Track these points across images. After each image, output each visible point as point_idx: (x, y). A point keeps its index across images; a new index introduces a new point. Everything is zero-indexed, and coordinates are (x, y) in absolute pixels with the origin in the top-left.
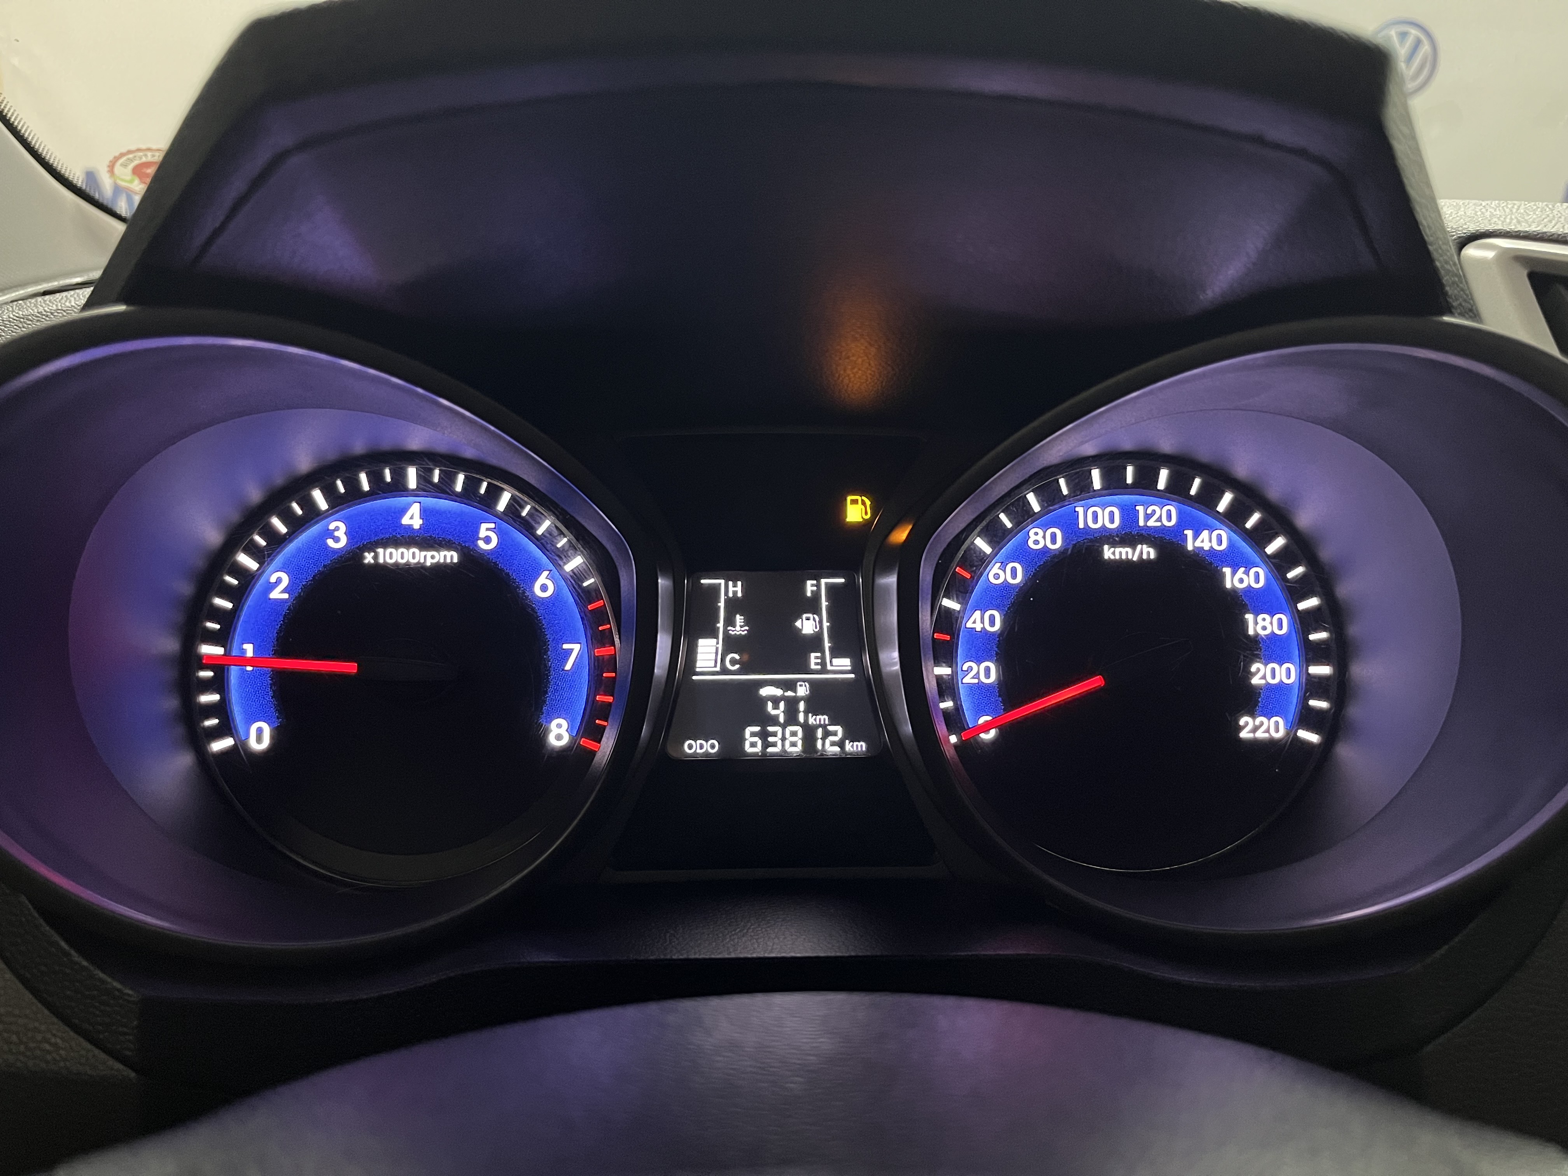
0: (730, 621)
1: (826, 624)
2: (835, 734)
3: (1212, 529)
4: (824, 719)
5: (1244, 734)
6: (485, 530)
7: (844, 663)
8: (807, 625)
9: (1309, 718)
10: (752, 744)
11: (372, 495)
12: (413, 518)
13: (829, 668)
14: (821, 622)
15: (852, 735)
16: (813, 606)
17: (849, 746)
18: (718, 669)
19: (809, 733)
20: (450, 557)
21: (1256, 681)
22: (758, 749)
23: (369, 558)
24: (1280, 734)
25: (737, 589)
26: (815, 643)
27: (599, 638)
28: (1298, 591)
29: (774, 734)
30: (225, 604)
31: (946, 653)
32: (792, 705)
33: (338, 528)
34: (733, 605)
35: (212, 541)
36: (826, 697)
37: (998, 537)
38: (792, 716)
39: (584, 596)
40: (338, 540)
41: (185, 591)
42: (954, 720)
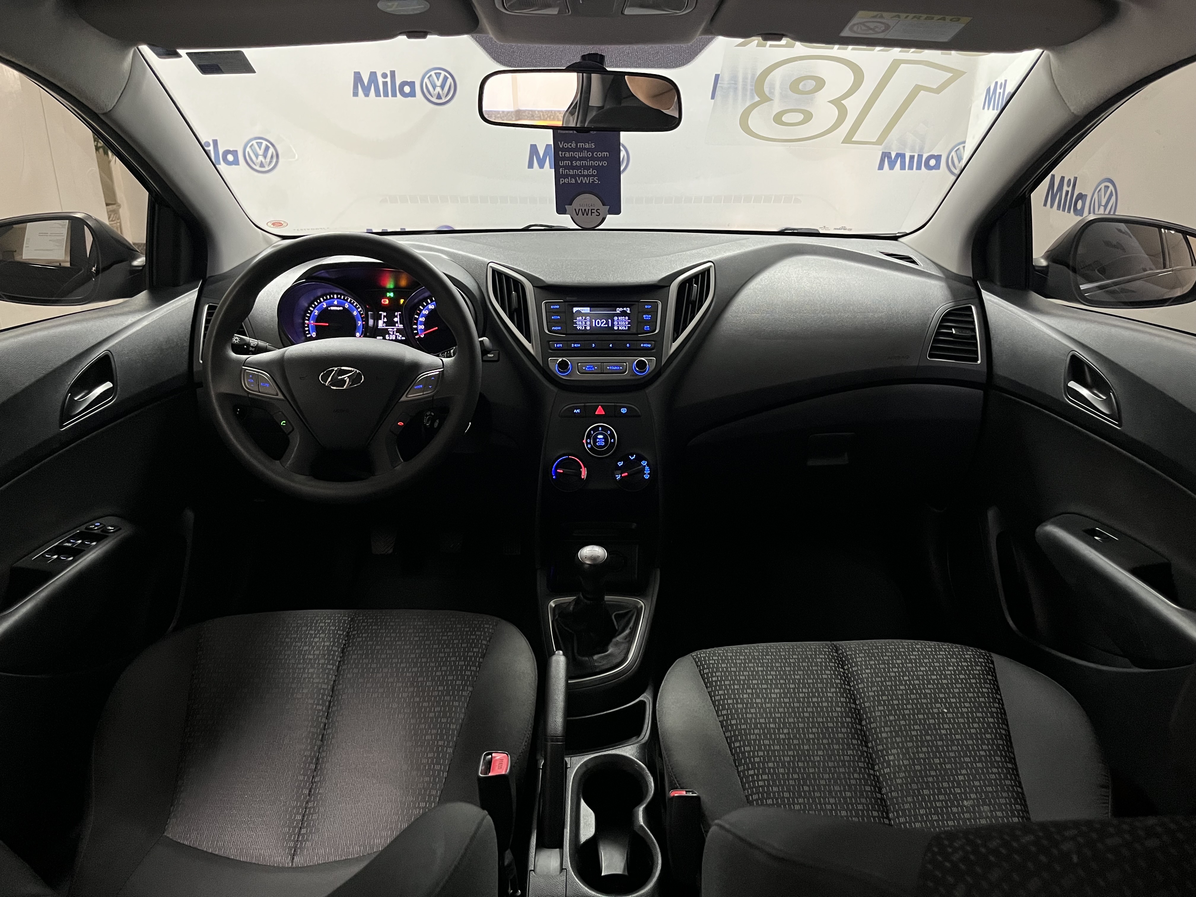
1: (399, 320)
2: (400, 337)
4: (398, 334)
6: (346, 304)
7: (402, 326)
8: (396, 319)
11: (330, 299)
12: (336, 303)
13: (399, 326)
16: (397, 317)
17: (402, 338)
18: (382, 326)
19: (396, 336)
20: (341, 308)
22: (388, 339)
23: (329, 308)
25: (385, 314)
26: (397, 322)
27: (364, 321)
29: (391, 336)
30: (309, 315)
31: (416, 324)
32: (393, 332)
33: (325, 304)
34: (384, 316)
35: (306, 305)
36: (398, 331)
37: (424, 307)
38: (393, 334)
39: (361, 315)
40: (325, 306)
41: (302, 313)
42: (417, 334)
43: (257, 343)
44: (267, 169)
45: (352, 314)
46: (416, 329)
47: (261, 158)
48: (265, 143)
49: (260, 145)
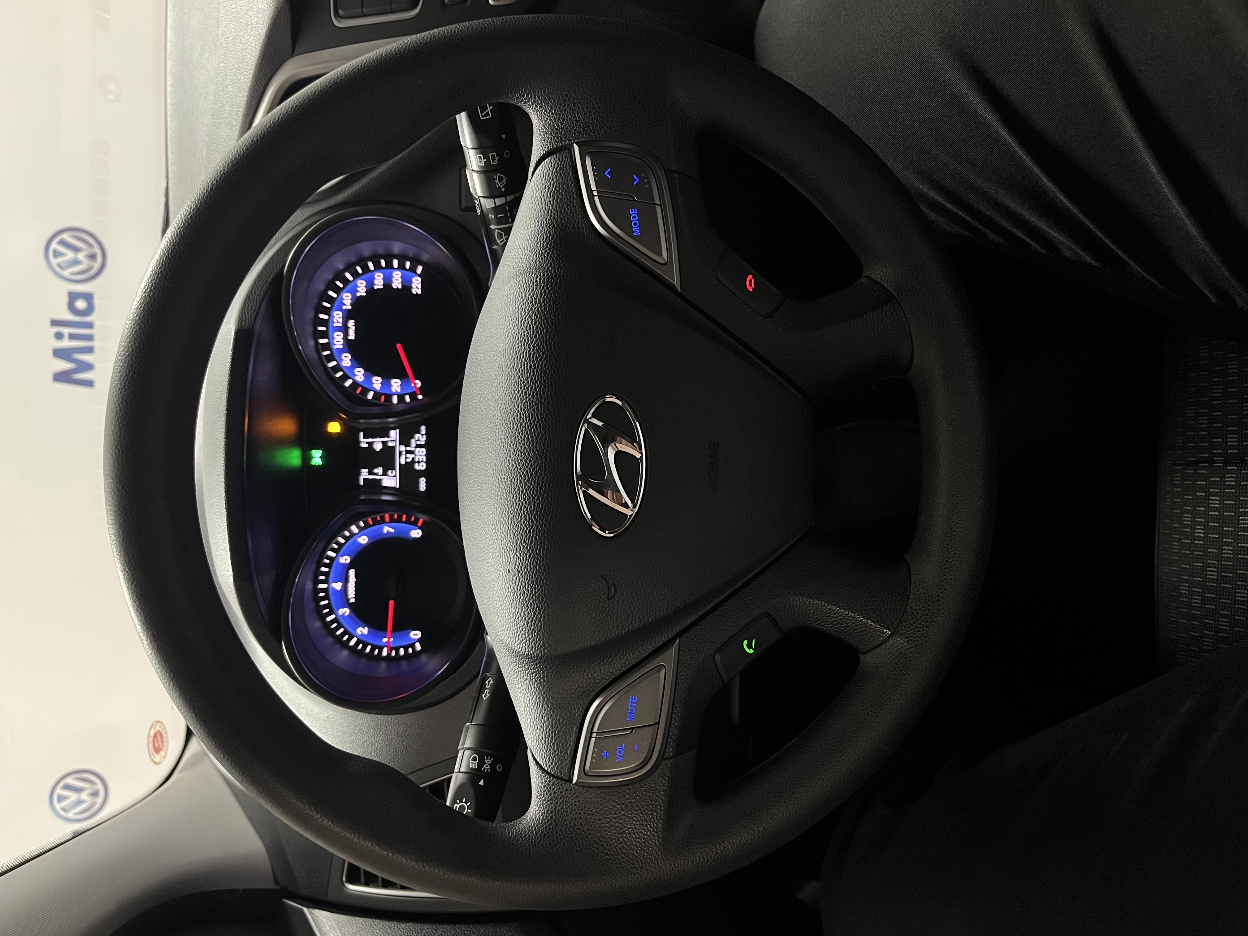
0: (376, 474)
1: (379, 439)
2: (419, 437)
3: (343, 299)
4: (413, 441)
5: (419, 292)
6: (342, 560)
7: (392, 433)
8: (378, 447)
9: (413, 270)
10: (422, 467)
11: (329, 600)
12: (338, 586)
13: (394, 439)
14: (378, 441)
15: (419, 432)
16: (371, 444)
17: (423, 432)
18: (394, 478)
19: (418, 446)
20: (352, 572)
21: (400, 287)
22: (424, 464)
23: (353, 601)
24: (419, 279)
25: (365, 472)
26: (384, 443)
27: (383, 521)
28: (366, 269)
29: (419, 459)
30: (369, 648)
31: (389, 397)
32: (408, 452)
33: (341, 611)
34: (370, 473)
35: (345, 653)
36: (405, 440)
37: (345, 377)
38: (412, 452)
39: (367, 526)
40: (346, 611)
41: (364, 661)
42: (413, 396)
43: (467, 753)
44: (100, 786)
45: (367, 547)
46: (401, 397)
47: (84, 796)
48: (59, 791)
49: (61, 799)
